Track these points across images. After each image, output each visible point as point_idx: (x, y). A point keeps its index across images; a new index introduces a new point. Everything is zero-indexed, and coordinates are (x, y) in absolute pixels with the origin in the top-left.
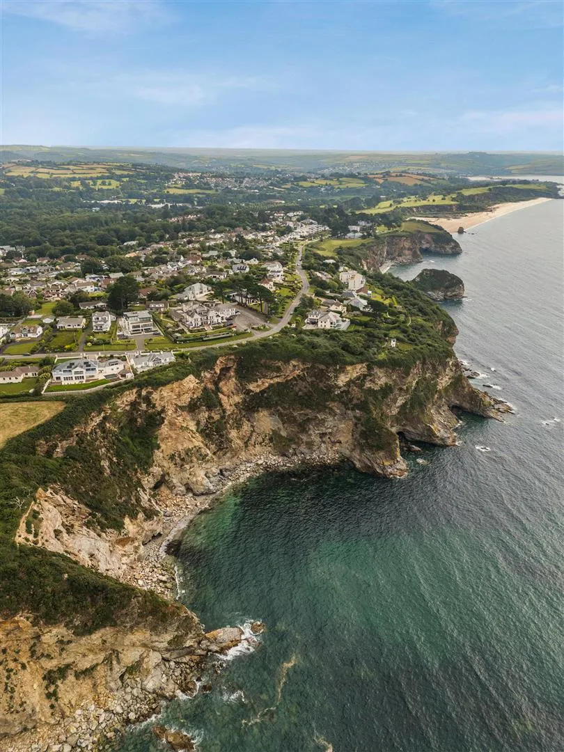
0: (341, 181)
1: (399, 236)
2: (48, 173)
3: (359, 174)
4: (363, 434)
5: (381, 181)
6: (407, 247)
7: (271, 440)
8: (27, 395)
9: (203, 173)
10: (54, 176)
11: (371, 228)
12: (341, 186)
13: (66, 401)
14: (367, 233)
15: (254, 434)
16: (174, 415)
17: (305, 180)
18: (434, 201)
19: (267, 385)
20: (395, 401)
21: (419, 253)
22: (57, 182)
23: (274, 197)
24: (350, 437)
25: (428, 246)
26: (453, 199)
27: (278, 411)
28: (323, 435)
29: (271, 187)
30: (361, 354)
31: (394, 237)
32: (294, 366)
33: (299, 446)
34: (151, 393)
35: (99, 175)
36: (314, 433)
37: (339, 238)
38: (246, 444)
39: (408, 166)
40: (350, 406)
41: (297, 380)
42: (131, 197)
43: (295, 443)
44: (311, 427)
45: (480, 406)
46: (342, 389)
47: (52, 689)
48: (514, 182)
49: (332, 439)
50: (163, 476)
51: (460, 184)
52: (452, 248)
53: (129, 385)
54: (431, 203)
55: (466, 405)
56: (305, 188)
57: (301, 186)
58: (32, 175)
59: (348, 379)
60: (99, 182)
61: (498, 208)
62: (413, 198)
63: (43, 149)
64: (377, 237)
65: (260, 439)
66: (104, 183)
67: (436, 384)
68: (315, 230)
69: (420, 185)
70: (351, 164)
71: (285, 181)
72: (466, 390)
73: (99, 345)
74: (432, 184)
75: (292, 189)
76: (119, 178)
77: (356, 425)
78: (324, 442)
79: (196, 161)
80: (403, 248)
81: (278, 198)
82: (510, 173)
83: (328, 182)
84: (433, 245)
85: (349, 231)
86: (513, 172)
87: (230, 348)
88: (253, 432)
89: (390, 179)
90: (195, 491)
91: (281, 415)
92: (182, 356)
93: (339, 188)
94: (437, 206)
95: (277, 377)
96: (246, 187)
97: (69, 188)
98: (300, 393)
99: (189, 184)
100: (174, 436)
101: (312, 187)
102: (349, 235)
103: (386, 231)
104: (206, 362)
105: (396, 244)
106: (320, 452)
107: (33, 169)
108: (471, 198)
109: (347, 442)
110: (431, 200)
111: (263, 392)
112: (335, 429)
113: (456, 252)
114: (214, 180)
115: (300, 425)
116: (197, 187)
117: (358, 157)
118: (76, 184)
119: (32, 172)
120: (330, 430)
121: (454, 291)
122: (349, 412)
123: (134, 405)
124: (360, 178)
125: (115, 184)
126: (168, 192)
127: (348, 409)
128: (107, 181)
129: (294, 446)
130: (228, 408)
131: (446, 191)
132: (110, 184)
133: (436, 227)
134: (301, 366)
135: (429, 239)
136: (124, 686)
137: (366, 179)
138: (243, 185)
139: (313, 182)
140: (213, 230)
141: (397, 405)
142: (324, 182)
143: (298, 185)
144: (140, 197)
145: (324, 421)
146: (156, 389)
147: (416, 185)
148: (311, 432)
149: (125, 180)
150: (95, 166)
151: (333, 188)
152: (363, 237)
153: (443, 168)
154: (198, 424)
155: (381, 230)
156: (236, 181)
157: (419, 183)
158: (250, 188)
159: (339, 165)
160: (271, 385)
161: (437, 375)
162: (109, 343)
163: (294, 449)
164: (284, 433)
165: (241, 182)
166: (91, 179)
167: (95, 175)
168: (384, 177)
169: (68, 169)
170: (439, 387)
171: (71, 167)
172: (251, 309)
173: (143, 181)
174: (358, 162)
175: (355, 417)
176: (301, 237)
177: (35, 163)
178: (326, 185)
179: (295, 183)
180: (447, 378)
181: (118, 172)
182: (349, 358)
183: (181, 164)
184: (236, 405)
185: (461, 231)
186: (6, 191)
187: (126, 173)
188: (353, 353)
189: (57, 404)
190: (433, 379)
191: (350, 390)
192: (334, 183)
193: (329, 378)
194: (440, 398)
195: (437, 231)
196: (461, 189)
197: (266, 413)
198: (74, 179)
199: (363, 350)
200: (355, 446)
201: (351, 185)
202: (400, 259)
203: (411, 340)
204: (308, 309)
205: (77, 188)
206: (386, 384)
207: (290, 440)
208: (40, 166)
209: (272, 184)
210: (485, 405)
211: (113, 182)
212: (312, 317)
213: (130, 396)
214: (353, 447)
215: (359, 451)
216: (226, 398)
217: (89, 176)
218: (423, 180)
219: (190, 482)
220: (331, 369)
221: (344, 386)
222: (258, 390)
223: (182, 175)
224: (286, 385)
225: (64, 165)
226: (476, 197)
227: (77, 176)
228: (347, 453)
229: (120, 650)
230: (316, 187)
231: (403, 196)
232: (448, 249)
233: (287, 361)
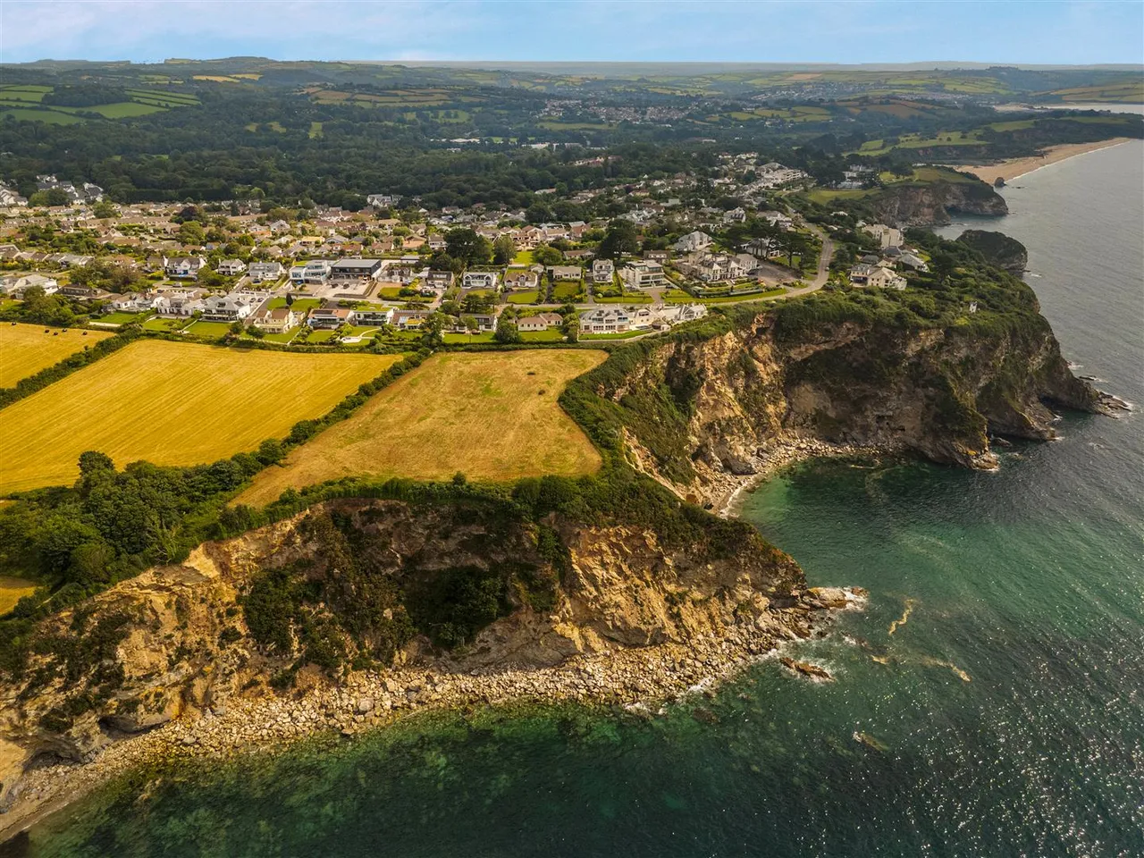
0: (794, 112)
1: (913, 187)
2: (370, 101)
3: (821, 100)
4: (937, 417)
5: (857, 111)
6: (927, 202)
7: (814, 421)
8: (562, 342)
9: (584, 100)
10: (378, 105)
11: (873, 174)
12: (795, 120)
13: (607, 350)
14: (869, 182)
15: (792, 413)
16: (714, 377)
17: (739, 109)
18: (949, 139)
19: (811, 352)
20: (977, 380)
21: (944, 211)
22: (387, 113)
23: (697, 134)
24: (918, 422)
25: (955, 202)
26: (980, 138)
27: (826, 384)
28: (880, 418)
29: (690, 120)
30: (937, 317)
31: (908, 187)
32: (849, 329)
33: (851, 429)
34: (692, 348)
35: (441, 103)
36: (871, 416)
37: (829, 188)
38: (783, 425)
39: (891, 88)
40: (921, 382)
41: (850, 348)
42: (492, 134)
43: (847, 425)
44: (869, 406)
45: (1083, 398)
46: (912, 360)
47: (675, 610)
48: (1073, 113)
49: (893, 425)
50: (700, 447)
51: (984, 115)
52: (994, 206)
53: (666, 338)
54: (944, 142)
55: (1064, 397)
56: (741, 122)
57: (736, 119)
58: (349, 103)
59: (919, 348)
60: (442, 113)
61: (1051, 151)
62: (912, 136)
63: (343, 67)
64: (884, 187)
65: (800, 420)
66: (448, 115)
67: (1026, 366)
68: (791, 178)
69: (919, 117)
70: (799, 86)
71: (709, 111)
72: (1065, 376)
73: (611, 296)
74: (940, 116)
75: (722, 122)
76: (468, 107)
77: (927, 406)
78: (881, 429)
79: (562, 83)
80: (922, 204)
81: (706, 137)
82: (1058, 100)
83: (776, 113)
84: (964, 202)
85: (844, 179)
86: (1064, 98)
87: (767, 304)
88: (791, 410)
89: (871, 109)
90: (735, 468)
91: (829, 390)
92: (715, 310)
93: (792, 122)
94: (955, 147)
95: (826, 342)
96: (653, 120)
97: (403, 121)
98: (855, 364)
99: (570, 115)
100: (712, 403)
101: (751, 120)
102: (844, 183)
103: (894, 180)
104: (743, 320)
105: (911, 199)
106: (878, 440)
107: (348, 95)
108: (1007, 135)
109: (913, 428)
110: (945, 139)
111: (805, 361)
112: (898, 411)
113: (1000, 211)
114: (603, 110)
115: (854, 403)
116: (581, 120)
117: (809, 76)
118: (411, 116)
119: (347, 100)
120: (891, 413)
121: (1012, 262)
122: (918, 390)
123: (673, 361)
124: (823, 107)
125: (463, 117)
126: (542, 127)
127: (918, 386)
128: (453, 112)
129: (845, 430)
130: (765, 377)
131: (965, 126)
132: (456, 116)
133: (967, 175)
134: (858, 330)
135: (958, 192)
136: (738, 621)
137: (832, 107)
138: (647, 117)
139: (752, 113)
140: (646, 176)
141: (981, 385)
142: (768, 113)
143: (729, 117)
144: (506, 134)
145: (886, 399)
146: (697, 345)
147: (912, 117)
148: (868, 413)
149: (477, 110)
150: (431, 90)
151: (783, 121)
152: (864, 187)
153: (948, 92)
154: (736, 391)
155: (886, 177)
156: (636, 111)
157: (917, 113)
158: (660, 122)
159: (779, 88)
160: (817, 353)
161: (1029, 354)
162: (620, 295)
163: (844, 434)
164: (831, 414)
165: (644, 113)
166: (431, 108)
167: (434, 104)
168: (861, 105)
169: (397, 95)
170: (1030, 370)
171: (400, 92)
172: (773, 262)
173: (502, 112)
174: (809, 84)
175: (926, 396)
176: (774, 185)
177: (348, 87)
178: (773, 117)
179: (725, 114)
180: (1039, 359)
181: (465, 100)
182: (922, 321)
183: (539, 87)
184: (775, 374)
185: (1000, 183)
186: (324, 127)
187: (477, 100)
188: (925, 316)
189: (597, 353)
190: (1023, 358)
191: (922, 361)
192: (784, 114)
193: (895, 345)
194: (1031, 383)
195: (970, 181)
196: (990, 123)
197: (809, 387)
198: (406, 110)
199: (938, 312)
200: (924, 433)
201: (809, 119)
202: (917, 220)
203: (992, 306)
204: (849, 265)
205: (413, 122)
206: (967, 357)
207: (840, 423)
208: (357, 91)
209: (690, 116)
210: (1091, 397)
211: (460, 113)
212: (856, 275)
213: (669, 350)
214: (922, 435)
215: (931, 439)
216: (761, 365)
217: (427, 104)
218: (923, 109)
219: (729, 457)
220: (899, 333)
221: (914, 356)
222: (799, 359)
223: (556, 103)
224: (835, 353)
225: (388, 89)
226: (1015, 135)
227: (411, 105)
228: (914, 441)
229: (731, 586)
230: (758, 120)
231: (896, 132)
232: (987, 207)
233: (839, 323)
